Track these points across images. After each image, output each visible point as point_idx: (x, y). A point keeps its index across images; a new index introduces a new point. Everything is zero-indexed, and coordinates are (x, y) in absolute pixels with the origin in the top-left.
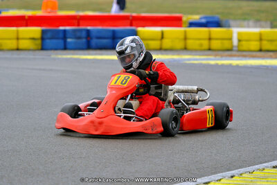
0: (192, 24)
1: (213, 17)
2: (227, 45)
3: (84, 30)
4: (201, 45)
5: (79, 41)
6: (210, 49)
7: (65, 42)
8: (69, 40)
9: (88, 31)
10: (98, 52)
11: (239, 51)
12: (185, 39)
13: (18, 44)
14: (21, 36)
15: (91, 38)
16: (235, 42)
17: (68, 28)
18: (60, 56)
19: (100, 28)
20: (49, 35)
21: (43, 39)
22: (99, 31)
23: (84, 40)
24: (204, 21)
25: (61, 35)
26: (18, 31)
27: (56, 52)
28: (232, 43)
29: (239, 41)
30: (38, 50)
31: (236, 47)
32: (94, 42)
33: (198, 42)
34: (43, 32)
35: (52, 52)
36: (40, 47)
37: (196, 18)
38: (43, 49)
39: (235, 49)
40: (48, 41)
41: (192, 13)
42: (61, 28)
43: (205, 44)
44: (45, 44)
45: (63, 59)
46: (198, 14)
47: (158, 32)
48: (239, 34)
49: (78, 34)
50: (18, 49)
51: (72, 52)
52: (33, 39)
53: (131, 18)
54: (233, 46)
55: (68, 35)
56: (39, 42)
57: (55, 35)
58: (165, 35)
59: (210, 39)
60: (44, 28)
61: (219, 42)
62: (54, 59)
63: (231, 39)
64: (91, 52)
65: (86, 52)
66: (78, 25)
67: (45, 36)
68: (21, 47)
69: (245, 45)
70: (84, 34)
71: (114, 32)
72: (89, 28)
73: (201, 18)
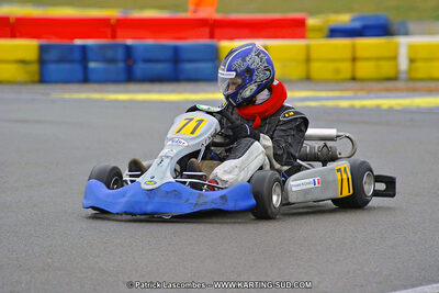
2: (386, 69)
4: (337, 71)
5: (112, 67)
6: (354, 79)
7: (86, 69)
8: (92, 65)
9: (128, 49)
10: (146, 87)
11: (410, 80)
12: (308, 60)
15: (135, 62)
16: (403, 64)
17: (89, 42)
19: (150, 42)
20: (53, 55)
21: (42, 62)
22: (148, 48)
23: (121, 65)
25: (77, 55)
28: (397, 66)
29: (412, 61)
30: (33, 82)
32: (140, 68)
33: (331, 66)
34: (42, 49)
36: (37, 78)
37: (344, 19)
38: (43, 79)
39: (402, 76)
40: (52, 67)
42: (78, 42)
43: (345, 69)
44: (46, 71)
45: (81, 100)
48: (411, 47)
49: (110, 54)
51: (96, 86)
52: (23, 62)
54: (398, 72)
55: (90, 55)
56: (35, 68)
57: (66, 56)
59: (354, 59)
60: (44, 42)
61: (372, 64)
63: (395, 58)
64: (132, 86)
65: (122, 87)
66: (114, 36)
67: (47, 57)
69: (422, 70)
70: (120, 54)
71: (176, 49)
72: (129, 42)
73: (353, 20)
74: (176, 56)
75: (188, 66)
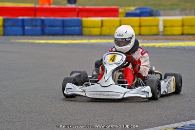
0: (128, 15)
1: (146, 8)
2: (154, 30)
3: (39, 19)
5: (35, 28)
6: (140, 35)
7: (24, 29)
8: (27, 28)
9: (42, 21)
10: (51, 37)
11: (164, 35)
15: (45, 26)
16: (161, 28)
17: (25, 18)
18: (18, 41)
19: (52, 18)
20: (9, 23)
21: (4, 26)
22: (51, 21)
23: (39, 28)
24: (138, 11)
25: (20, 23)
27: (15, 37)
28: (158, 29)
29: (165, 27)
30: (1, 35)
31: (162, 32)
32: (47, 29)
34: (4, 20)
35: (12, 37)
36: (2, 33)
37: (132, 9)
38: (4, 35)
40: (9, 28)
41: (129, 6)
42: (20, 18)
43: (137, 30)
44: (6, 30)
45: (21, 42)
46: (134, 5)
47: (98, 21)
48: (164, 21)
49: (34, 23)
51: (29, 37)
53: (77, 10)
54: (159, 32)
55: (26, 24)
56: (1, 29)
57: (15, 24)
58: (104, 24)
59: (140, 26)
60: (5, 17)
61: (148, 28)
62: (13, 43)
63: (157, 26)
64: (45, 37)
65: (41, 37)
66: (35, 16)
67: (6, 24)
69: (169, 31)
70: (39, 23)
71: (63, 21)
72: (43, 18)
74: (64, 24)
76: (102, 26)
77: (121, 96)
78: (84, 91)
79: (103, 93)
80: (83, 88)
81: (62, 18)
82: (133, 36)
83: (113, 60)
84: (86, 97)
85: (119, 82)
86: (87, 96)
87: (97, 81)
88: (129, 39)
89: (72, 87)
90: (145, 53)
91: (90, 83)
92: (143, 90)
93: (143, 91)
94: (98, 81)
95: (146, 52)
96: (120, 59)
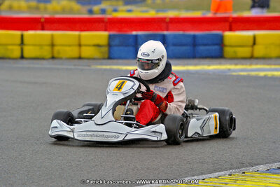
3: (160, 35)
9: (164, 37)
13: (80, 52)
14: (83, 42)
15: (168, 45)
17: (140, 33)
19: (181, 32)
20: (117, 41)
21: (109, 45)
22: (175, 36)
25: (131, 41)
26: (79, 37)
30: (104, 59)
32: (171, 49)
34: (110, 37)
36: (106, 56)
38: (110, 58)
40: (116, 48)
47: (249, 37)
50: (80, 58)
52: (98, 46)
55: (139, 40)
56: (105, 49)
58: (258, 40)
60: (112, 33)
67: (112, 43)
68: (83, 55)
71: (194, 37)
72: (165, 33)
74: (195, 42)
75: (202, 48)
76: (254, 43)
77: (121, 138)
78: (73, 131)
79: (95, 133)
80: (72, 127)
81: (192, 33)
82: (163, 57)
83: (119, 88)
84: (74, 139)
85: (126, 119)
86: (76, 138)
87: (91, 118)
88: (158, 61)
89: (58, 126)
90: (178, 82)
91: (83, 120)
92: (154, 130)
93: (153, 132)
94: (93, 117)
95: (181, 80)
96: (130, 87)
